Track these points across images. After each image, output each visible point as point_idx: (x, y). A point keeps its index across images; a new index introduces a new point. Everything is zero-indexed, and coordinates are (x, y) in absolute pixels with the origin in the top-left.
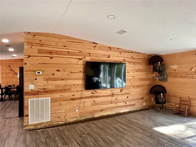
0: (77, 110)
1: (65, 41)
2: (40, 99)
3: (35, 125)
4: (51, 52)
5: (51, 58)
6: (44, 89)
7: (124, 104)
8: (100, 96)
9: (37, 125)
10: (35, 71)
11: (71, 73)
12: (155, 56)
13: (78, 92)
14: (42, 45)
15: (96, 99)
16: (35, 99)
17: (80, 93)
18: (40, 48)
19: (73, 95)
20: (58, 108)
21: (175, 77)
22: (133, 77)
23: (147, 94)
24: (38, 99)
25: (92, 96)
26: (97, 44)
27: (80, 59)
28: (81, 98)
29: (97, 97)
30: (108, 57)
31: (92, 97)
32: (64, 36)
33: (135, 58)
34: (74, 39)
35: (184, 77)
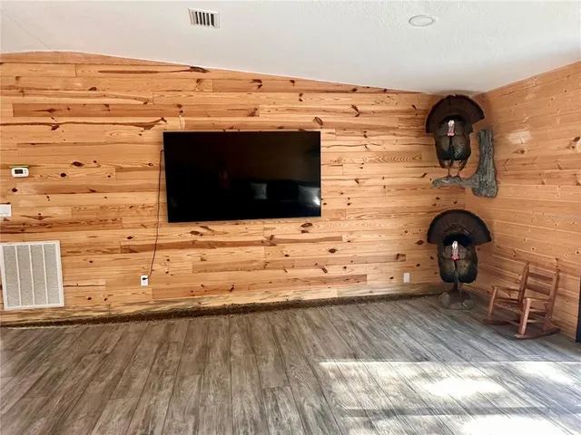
0: (144, 283)
1: (94, 70)
2: (29, 244)
3: (20, 314)
4: (50, 111)
5: (54, 129)
6: (41, 218)
7: (317, 272)
8: (223, 245)
9: (26, 314)
10: (8, 167)
11: (120, 169)
12: (449, 97)
13: (145, 227)
14: (22, 92)
15: (209, 253)
16: (16, 244)
17: (150, 232)
18: (20, 99)
19: (130, 238)
20: (85, 272)
21: (519, 177)
22: (357, 181)
23: (420, 243)
24: (23, 244)
25: (194, 242)
26: (204, 71)
27: (148, 127)
28: (156, 247)
29: (212, 245)
30: (252, 115)
31: (193, 245)
32: (87, 57)
33: (365, 113)
34: (122, 62)
35: (549, 176)
